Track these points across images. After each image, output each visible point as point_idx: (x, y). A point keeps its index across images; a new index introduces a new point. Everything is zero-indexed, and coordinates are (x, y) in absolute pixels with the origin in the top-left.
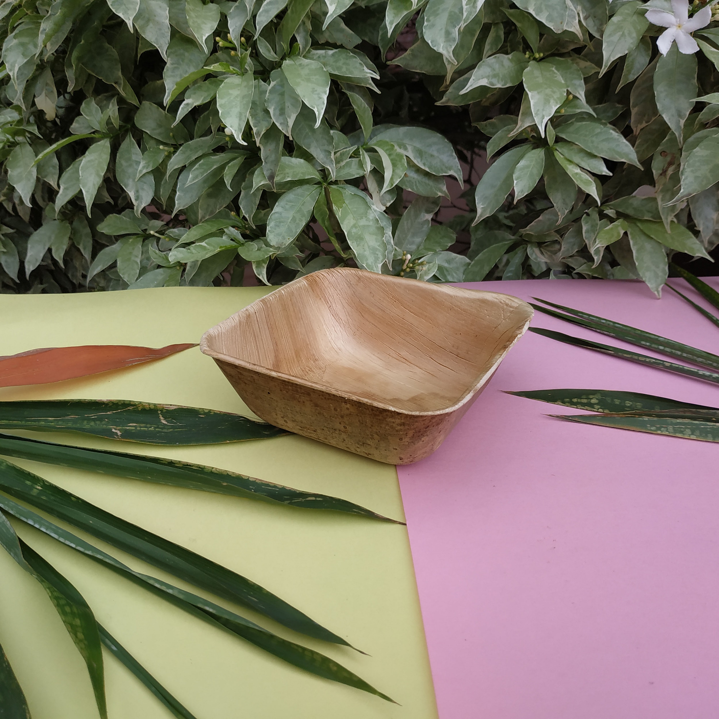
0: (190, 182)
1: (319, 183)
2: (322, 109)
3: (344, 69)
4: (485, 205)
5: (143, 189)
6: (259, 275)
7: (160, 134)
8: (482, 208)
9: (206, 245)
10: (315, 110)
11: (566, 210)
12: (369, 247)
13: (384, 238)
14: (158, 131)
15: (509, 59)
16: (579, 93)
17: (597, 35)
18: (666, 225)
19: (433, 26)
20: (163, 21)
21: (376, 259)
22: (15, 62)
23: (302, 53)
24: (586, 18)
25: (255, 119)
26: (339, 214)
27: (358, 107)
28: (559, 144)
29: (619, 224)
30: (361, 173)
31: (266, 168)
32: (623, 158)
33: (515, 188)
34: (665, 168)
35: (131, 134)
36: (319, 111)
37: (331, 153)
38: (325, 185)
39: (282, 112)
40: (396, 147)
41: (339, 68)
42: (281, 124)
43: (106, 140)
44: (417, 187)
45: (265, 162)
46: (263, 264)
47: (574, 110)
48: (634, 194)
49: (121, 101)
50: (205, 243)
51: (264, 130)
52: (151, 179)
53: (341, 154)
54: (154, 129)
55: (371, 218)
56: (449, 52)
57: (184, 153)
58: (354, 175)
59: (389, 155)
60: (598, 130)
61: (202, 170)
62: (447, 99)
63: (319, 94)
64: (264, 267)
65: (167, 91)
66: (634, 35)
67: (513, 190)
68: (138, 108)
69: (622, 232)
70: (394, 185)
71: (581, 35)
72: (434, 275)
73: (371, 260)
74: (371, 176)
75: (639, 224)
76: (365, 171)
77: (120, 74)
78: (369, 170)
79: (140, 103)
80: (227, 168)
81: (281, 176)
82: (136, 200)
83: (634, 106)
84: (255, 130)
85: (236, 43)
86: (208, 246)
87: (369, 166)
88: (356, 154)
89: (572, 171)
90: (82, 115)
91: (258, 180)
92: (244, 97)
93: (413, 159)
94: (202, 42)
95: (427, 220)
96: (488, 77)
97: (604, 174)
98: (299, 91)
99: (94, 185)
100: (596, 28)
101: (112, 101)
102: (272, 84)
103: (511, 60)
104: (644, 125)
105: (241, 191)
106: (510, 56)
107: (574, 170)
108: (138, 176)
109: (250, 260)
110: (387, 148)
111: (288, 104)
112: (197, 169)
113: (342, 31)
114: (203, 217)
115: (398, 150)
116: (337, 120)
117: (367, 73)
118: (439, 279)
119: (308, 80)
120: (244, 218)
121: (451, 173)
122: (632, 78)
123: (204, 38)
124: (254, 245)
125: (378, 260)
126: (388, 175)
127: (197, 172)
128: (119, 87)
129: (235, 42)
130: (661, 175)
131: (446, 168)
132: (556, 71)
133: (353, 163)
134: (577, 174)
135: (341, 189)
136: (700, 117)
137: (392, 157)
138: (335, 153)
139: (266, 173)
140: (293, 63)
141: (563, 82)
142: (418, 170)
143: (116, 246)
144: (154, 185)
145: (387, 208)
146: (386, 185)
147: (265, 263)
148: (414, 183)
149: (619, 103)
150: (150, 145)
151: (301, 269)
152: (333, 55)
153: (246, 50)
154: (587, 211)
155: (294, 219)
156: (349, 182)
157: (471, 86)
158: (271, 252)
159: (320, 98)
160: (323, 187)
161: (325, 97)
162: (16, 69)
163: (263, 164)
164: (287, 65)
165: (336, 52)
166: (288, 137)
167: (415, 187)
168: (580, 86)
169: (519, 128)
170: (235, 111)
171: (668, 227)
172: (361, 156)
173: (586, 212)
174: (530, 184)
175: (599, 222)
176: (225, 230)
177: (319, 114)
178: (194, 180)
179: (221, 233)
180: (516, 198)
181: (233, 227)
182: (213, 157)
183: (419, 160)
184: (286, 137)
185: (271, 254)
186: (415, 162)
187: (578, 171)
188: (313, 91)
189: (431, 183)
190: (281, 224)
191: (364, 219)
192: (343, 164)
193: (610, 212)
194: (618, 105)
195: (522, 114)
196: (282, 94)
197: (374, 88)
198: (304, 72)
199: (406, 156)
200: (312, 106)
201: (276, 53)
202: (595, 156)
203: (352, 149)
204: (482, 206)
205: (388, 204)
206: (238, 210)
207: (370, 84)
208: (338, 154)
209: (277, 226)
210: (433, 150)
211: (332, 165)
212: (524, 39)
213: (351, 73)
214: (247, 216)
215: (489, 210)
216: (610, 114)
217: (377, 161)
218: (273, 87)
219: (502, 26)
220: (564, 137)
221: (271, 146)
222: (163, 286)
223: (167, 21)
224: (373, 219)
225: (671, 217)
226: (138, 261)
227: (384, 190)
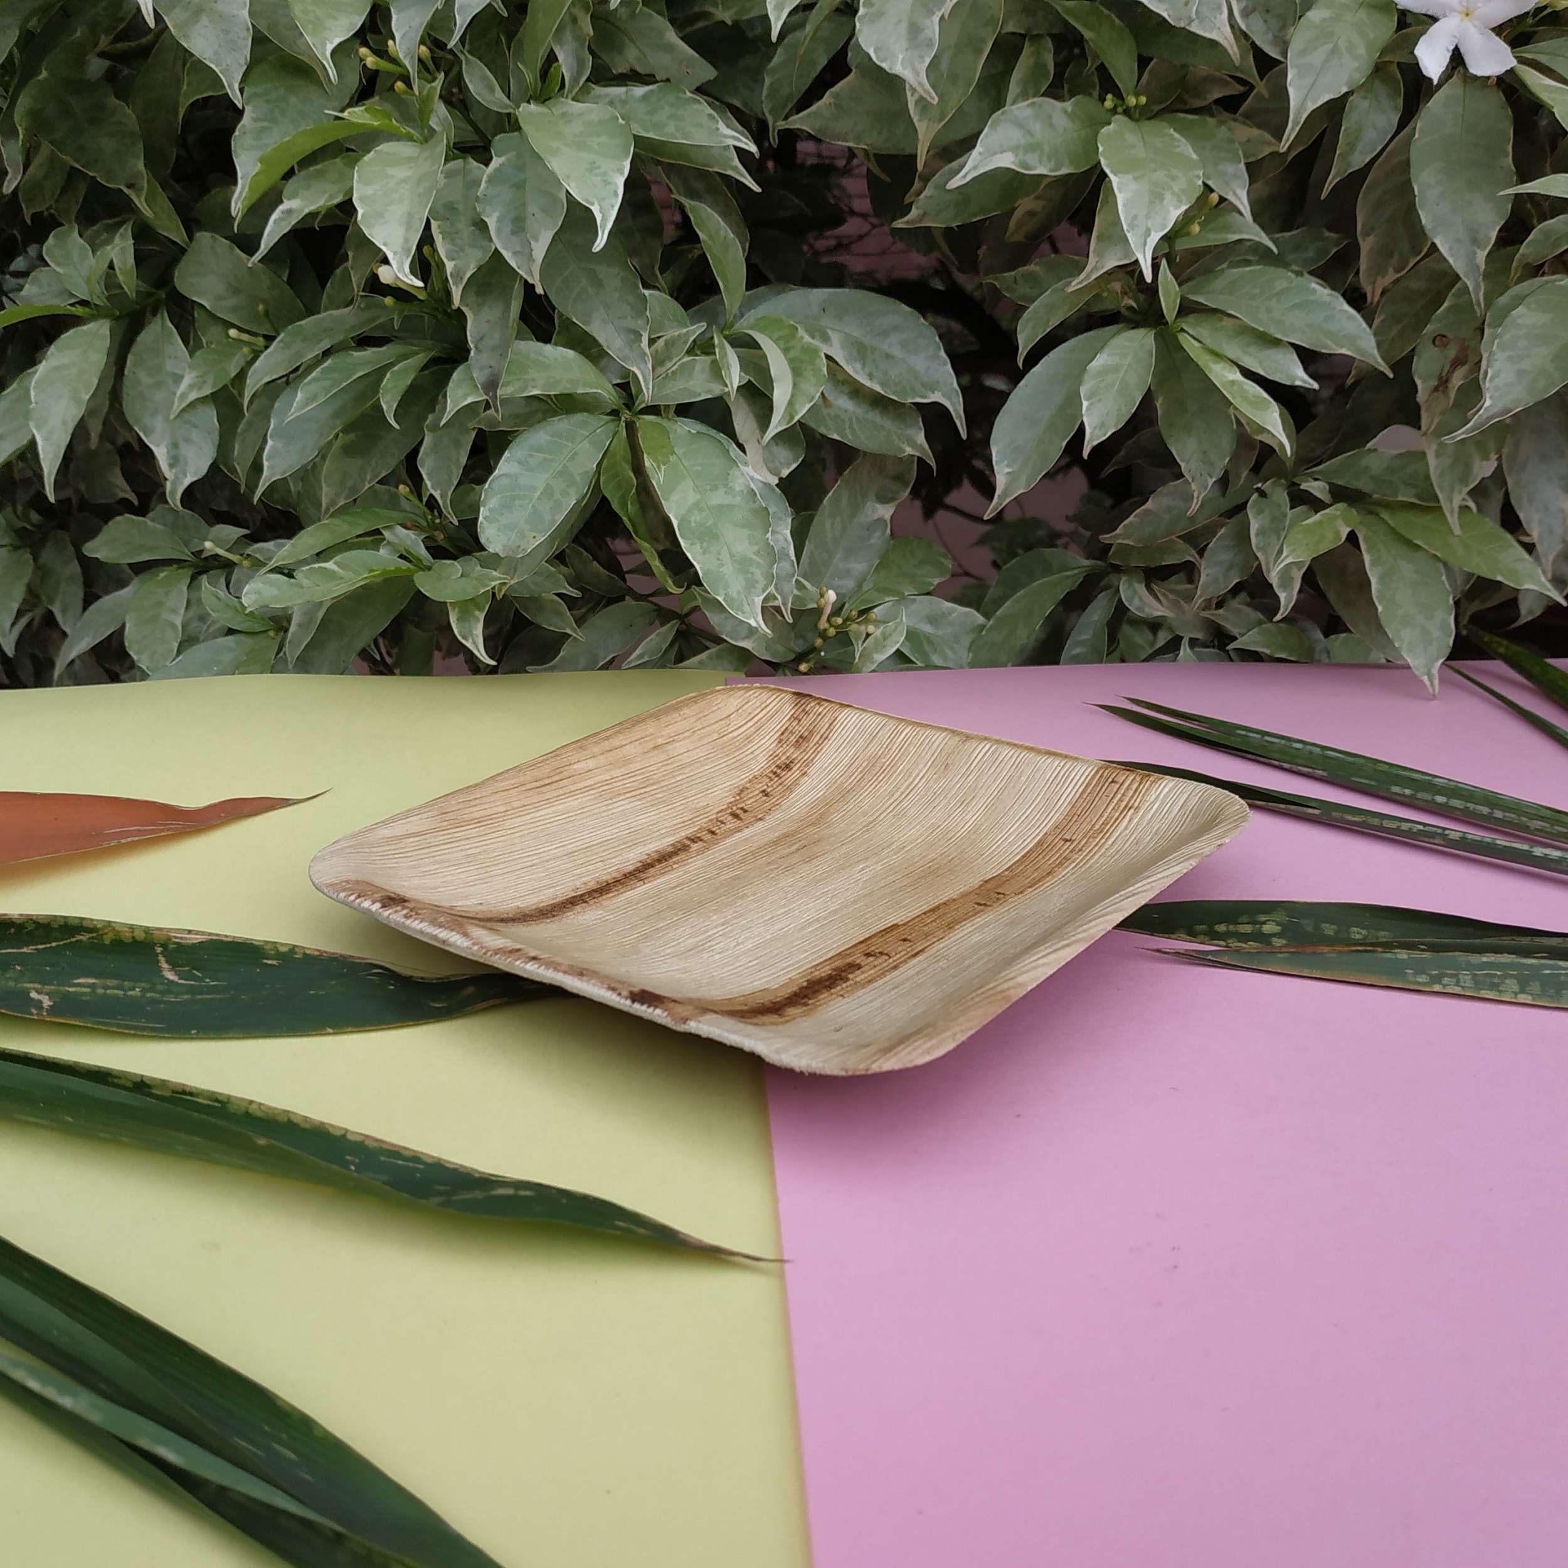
0: (297, 410)
1: (615, 413)
2: (613, 206)
3: (671, 129)
4: (1015, 468)
5: (187, 440)
6: (464, 638)
7: (234, 310)
8: (1008, 473)
9: (335, 568)
10: (596, 210)
11: (1209, 479)
12: (732, 556)
13: (769, 535)
14: (232, 302)
15: (1066, 112)
16: (1235, 194)
17: (1273, 53)
18: (1448, 515)
19: (880, 14)
20: (235, 12)
21: (750, 585)
23: (570, 91)
24: (1245, 14)
25: (452, 242)
26: (658, 478)
27: (711, 237)
28: (1191, 318)
29: (1338, 513)
30: (716, 390)
31: (478, 365)
32: (1342, 347)
33: (1085, 419)
34: (1444, 374)
35: (166, 314)
36: (605, 212)
37: (641, 335)
38: (626, 415)
39: (518, 225)
40: (801, 332)
41: (661, 125)
42: (515, 253)
43: (102, 321)
44: (853, 432)
45: (476, 347)
46: (477, 613)
47: (1224, 236)
48: (1369, 445)
49: (144, 234)
50: (335, 563)
51: (472, 266)
52: (210, 415)
53: (667, 343)
54: (220, 298)
55: (738, 489)
56: (918, 74)
57: (287, 345)
58: (700, 395)
59: (786, 351)
60: (1282, 284)
61: (327, 383)
62: (920, 212)
63: (605, 174)
64: (478, 620)
65: (240, 181)
66: (1362, 51)
67: (1082, 424)
68: (183, 251)
69: (1345, 531)
70: (796, 420)
71: (1236, 48)
72: (898, 651)
73: (736, 587)
74: (741, 400)
75: (1385, 515)
76: (727, 386)
77: (141, 166)
78: (736, 384)
79: (191, 238)
80: (388, 375)
81: (518, 385)
82: (171, 466)
83: (1367, 234)
84: (449, 266)
85: (410, 65)
86: (341, 571)
87: (735, 377)
88: (704, 346)
89: (1224, 376)
90: (48, 265)
91: (460, 392)
92: (419, 181)
93: (842, 363)
94: (324, 54)
95: (881, 521)
96: (1015, 149)
97: (1298, 383)
98: (556, 165)
99: (65, 423)
100: (1270, 36)
101: (122, 230)
102: (496, 162)
103: (1071, 116)
104: (1391, 276)
105: (422, 436)
106: (1068, 105)
107: (1227, 374)
108: (177, 407)
109: (442, 600)
110: (781, 333)
111: (532, 208)
112: (314, 379)
113: (669, 48)
114: (333, 503)
115: (807, 339)
116: (661, 274)
117: (726, 136)
118: (908, 660)
119: (581, 146)
120: (432, 503)
121: (936, 397)
122: (1358, 160)
123: (330, 47)
124: (454, 568)
125: (755, 588)
126: (781, 395)
127: (314, 388)
128: (138, 196)
129: (407, 63)
130: (1436, 389)
131: (924, 385)
132: (1176, 135)
133: (698, 368)
134: (1233, 382)
135: (665, 423)
136: (1521, 251)
137: (792, 354)
138: (652, 342)
139: (479, 376)
140: (547, 110)
141: (1194, 156)
142: (857, 391)
143: (128, 592)
144: (217, 433)
145: (781, 479)
146: (776, 418)
147: (481, 609)
148: (848, 423)
149: (1330, 230)
150: (210, 335)
151: (573, 629)
152: (645, 97)
153: (434, 80)
154: (1260, 485)
155: (548, 491)
156: (684, 410)
157: (975, 168)
158: (496, 579)
159: (607, 183)
160: (623, 419)
161: (620, 182)
163: (472, 354)
164: (532, 118)
165: (652, 91)
166: (533, 286)
167: (848, 431)
168: (1236, 176)
169: (1092, 271)
170: (398, 210)
171: (1453, 520)
172: (717, 350)
173: (1258, 489)
174: (1120, 409)
175: (1290, 513)
176: (386, 533)
177: (604, 219)
178: (307, 405)
179: (374, 537)
180: (1088, 442)
181: (406, 526)
182: (355, 354)
183: (858, 366)
184: (529, 288)
185: (493, 584)
186: (849, 369)
187: (1237, 376)
188: (592, 167)
189: (887, 423)
190: (517, 502)
191: (721, 491)
192: (671, 366)
193: (1317, 488)
194: (1327, 234)
195: (1098, 237)
196: (520, 186)
197: (745, 178)
198: (572, 129)
199: (828, 357)
200: (587, 201)
201: (509, 97)
202: (1276, 343)
203: (694, 331)
204: (1008, 470)
205: (785, 473)
206: (416, 480)
207: (735, 169)
208: (661, 342)
209: (507, 506)
210: (891, 345)
211: (642, 366)
212: (1102, 70)
213: (687, 135)
214: (437, 495)
215: (1023, 480)
216: (1310, 254)
217: (756, 365)
218: (497, 170)
219: (1049, 44)
220: (1201, 299)
221: (491, 312)
222: (234, 674)
223: (245, 13)
224: (742, 491)
225: (1460, 497)
226: (179, 623)
227: (772, 431)
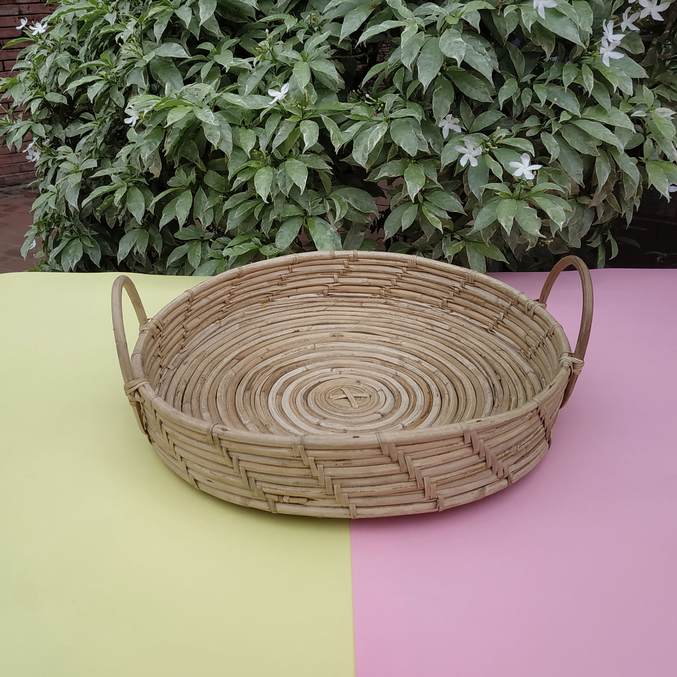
0: (235, 216)
1: (302, 216)
3: (315, 165)
4: (389, 232)
5: (207, 217)
7: (217, 188)
8: (387, 233)
10: (301, 187)
11: (430, 235)
14: (217, 186)
16: (434, 178)
17: (438, 152)
20: (229, 140)
22: (146, 152)
23: (295, 157)
24: (433, 145)
26: (312, 233)
27: (324, 178)
28: (425, 202)
29: (461, 243)
30: (324, 211)
31: (276, 210)
32: (456, 210)
35: (202, 187)
36: (302, 187)
37: (309, 202)
39: (284, 185)
40: (343, 198)
41: (313, 164)
42: (284, 191)
43: (189, 190)
44: (355, 219)
45: (276, 208)
47: (432, 186)
49: (198, 170)
50: (242, 246)
51: (276, 194)
52: (212, 211)
53: (314, 202)
54: (214, 185)
55: (328, 235)
56: (364, 164)
57: (232, 200)
58: (321, 213)
59: (339, 203)
60: (445, 196)
61: (242, 210)
62: (369, 179)
63: (302, 179)
65: (229, 174)
67: (402, 225)
68: (206, 173)
69: (463, 247)
70: (341, 218)
71: (430, 152)
74: (330, 213)
75: (472, 243)
76: (326, 210)
77: (198, 157)
78: (328, 209)
79: (207, 170)
80: (256, 208)
81: (284, 214)
82: (203, 222)
84: (271, 194)
85: (264, 153)
86: (243, 248)
87: (328, 208)
88: (322, 202)
90: (175, 176)
91: (272, 215)
92: (267, 180)
93: (351, 204)
94: (247, 151)
95: (362, 236)
97: (447, 218)
98: (293, 179)
99: (184, 215)
100: (438, 149)
101: (193, 170)
102: (280, 171)
103: (400, 163)
105: (262, 220)
106: (400, 161)
107: (432, 216)
108: (205, 210)
109: (266, 255)
110: (338, 199)
111: (287, 181)
112: (240, 209)
114: (240, 233)
115: (344, 200)
117: (327, 166)
119: (298, 172)
120: (262, 234)
121: (372, 211)
124: (268, 247)
126: (338, 212)
127: (240, 211)
128: (197, 163)
131: (370, 209)
133: (320, 207)
135: (314, 220)
137: (341, 204)
139: (277, 213)
140: (290, 162)
142: (355, 209)
143: (185, 247)
144: (213, 215)
146: (337, 218)
148: (353, 217)
150: (212, 193)
152: (310, 157)
153: (268, 156)
155: (289, 235)
156: (318, 216)
157: (380, 176)
158: (277, 251)
159: (303, 181)
160: (305, 219)
161: (305, 181)
162: (147, 156)
164: (287, 164)
167: (353, 219)
169: (403, 196)
170: (263, 187)
172: (325, 203)
173: (444, 236)
174: (409, 222)
175: (451, 242)
176: (252, 239)
178: (238, 215)
179: (250, 241)
180: (403, 229)
181: (257, 237)
182: (248, 203)
183: (355, 205)
184: (286, 197)
186: (353, 206)
188: (300, 177)
189: (362, 216)
190: (283, 238)
192: (314, 207)
193: (457, 237)
194: (458, 181)
196: (285, 176)
197: (331, 172)
198: (296, 167)
199: (348, 203)
200: (299, 185)
201: (282, 156)
202: (442, 210)
203: (320, 199)
205: (339, 228)
206: (260, 229)
207: (329, 171)
208: (312, 202)
209: (281, 238)
210: (363, 199)
211: (309, 208)
213: (319, 166)
214: (265, 232)
215: (390, 235)
216: (454, 186)
217: (333, 205)
218: (280, 173)
220: (426, 199)
221: (279, 200)
223: (231, 140)
225: (488, 240)
226: (200, 255)
227: (336, 221)
